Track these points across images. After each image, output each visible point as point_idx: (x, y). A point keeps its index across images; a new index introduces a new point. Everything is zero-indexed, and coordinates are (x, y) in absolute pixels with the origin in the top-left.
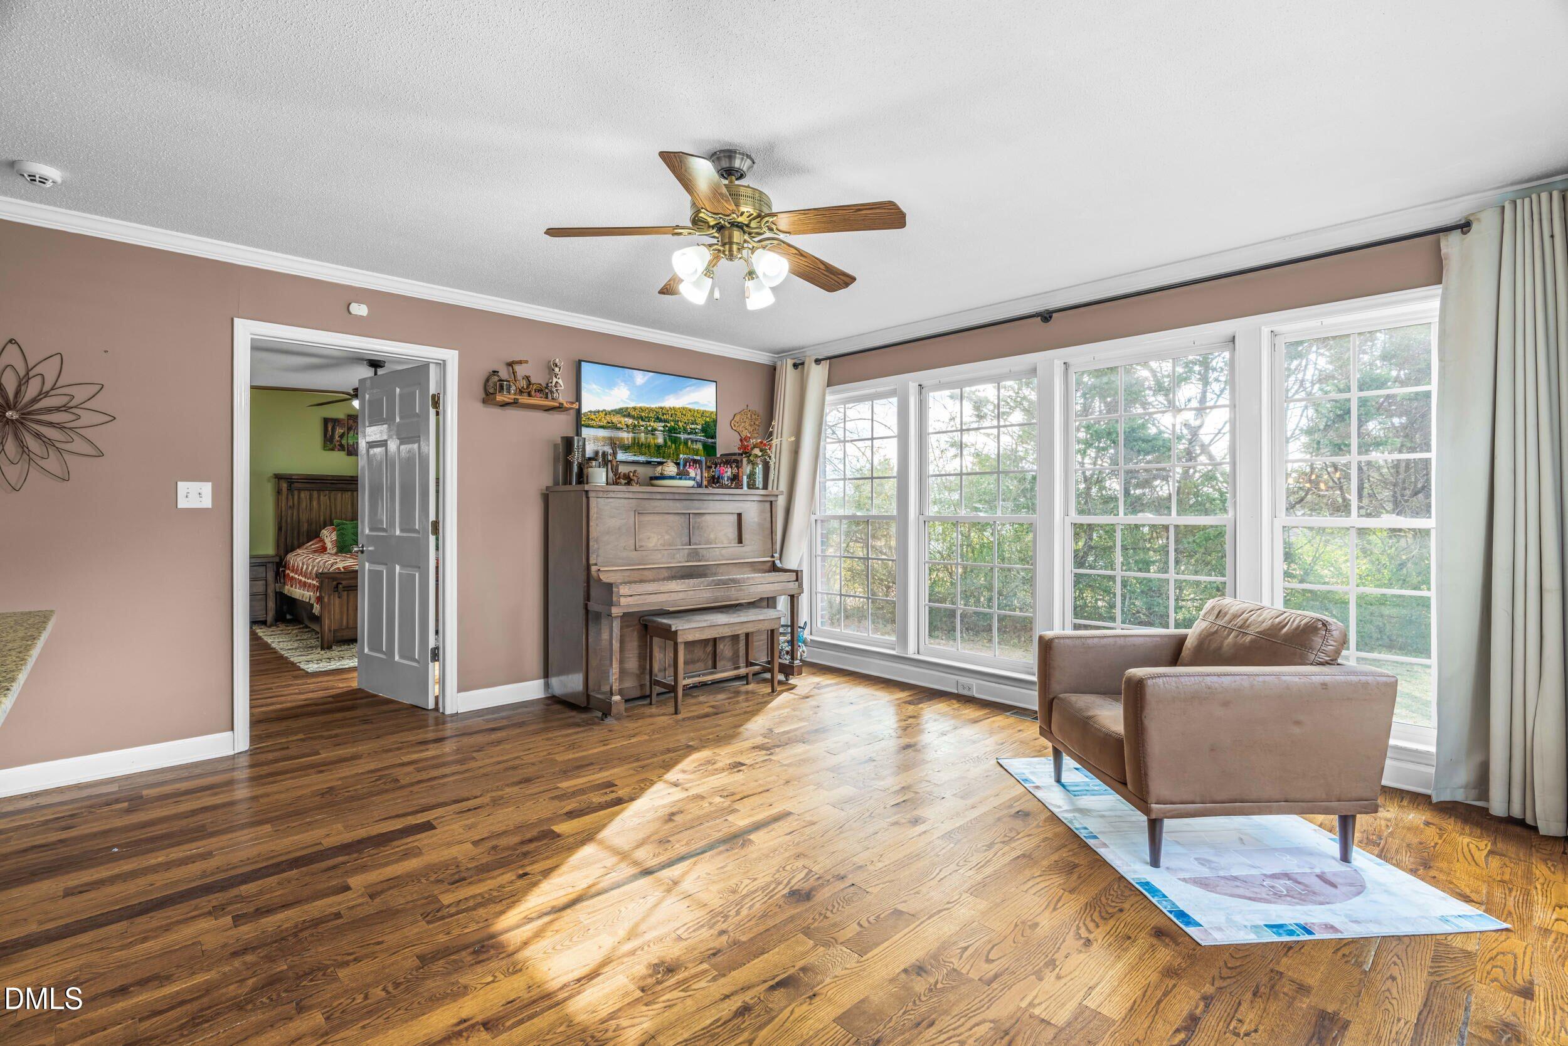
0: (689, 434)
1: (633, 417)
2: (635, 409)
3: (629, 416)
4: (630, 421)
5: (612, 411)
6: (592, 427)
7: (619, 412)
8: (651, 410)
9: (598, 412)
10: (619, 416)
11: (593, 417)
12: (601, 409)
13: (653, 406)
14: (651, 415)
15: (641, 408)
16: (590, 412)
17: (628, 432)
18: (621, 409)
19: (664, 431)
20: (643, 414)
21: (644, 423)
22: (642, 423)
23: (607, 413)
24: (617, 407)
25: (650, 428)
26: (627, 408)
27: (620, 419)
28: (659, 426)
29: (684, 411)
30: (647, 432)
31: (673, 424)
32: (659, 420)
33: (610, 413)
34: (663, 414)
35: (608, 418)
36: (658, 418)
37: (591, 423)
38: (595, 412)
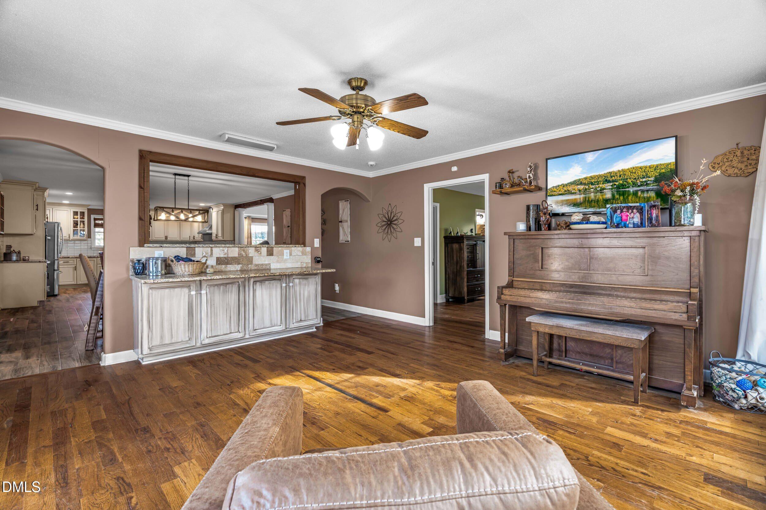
0: (639, 186)
1: (585, 184)
2: (586, 178)
3: (581, 184)
4: (581, 187)
5: (568, 184)
6: (555, 195)
7: (575, 183)
8: (600, 176)
9: (559, 186)
10: (573, 185)
11: (555, 190)
12: (560, 184)
13: (602, 173)
14: (600, 179)
15: (591, 177)
16: (553, 187)
17: (580, 194)
18: (574, 181)
19: (612, 189)
20: (593, 181)
21: (593, 186)
22: (591, 187)
23: (564, 186)
24: (572, 180)
25: (599, 189)
26: (580, 179)
27: (574, 187)
28: (608, 186)
29: (633, 170)
30: (596, 191)
31: (621, 182)
32: (607, 181)
33: (566, 185)
34: (612, 177)
35: (565, 188)
36: (606, 180)
37: (553, 193)
38: (556, 187)
